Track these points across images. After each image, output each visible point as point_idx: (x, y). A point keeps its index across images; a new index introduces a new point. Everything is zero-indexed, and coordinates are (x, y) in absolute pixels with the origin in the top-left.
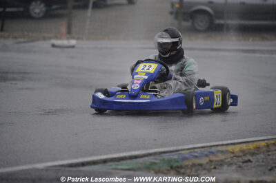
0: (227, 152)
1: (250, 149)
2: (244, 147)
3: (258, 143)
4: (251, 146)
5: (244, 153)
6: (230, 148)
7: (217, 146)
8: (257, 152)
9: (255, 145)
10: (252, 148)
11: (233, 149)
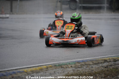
0: (23, 72)
1: (37, 70)
2: (34, 69)
3: (42, 67)
4: (38, 68)
5: (33, 72)
6: (25, 70)
7: (19, 69)
8: (40, 71)
9: (40, 68)
10: (38, 69)
11: (27, 71)
